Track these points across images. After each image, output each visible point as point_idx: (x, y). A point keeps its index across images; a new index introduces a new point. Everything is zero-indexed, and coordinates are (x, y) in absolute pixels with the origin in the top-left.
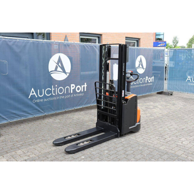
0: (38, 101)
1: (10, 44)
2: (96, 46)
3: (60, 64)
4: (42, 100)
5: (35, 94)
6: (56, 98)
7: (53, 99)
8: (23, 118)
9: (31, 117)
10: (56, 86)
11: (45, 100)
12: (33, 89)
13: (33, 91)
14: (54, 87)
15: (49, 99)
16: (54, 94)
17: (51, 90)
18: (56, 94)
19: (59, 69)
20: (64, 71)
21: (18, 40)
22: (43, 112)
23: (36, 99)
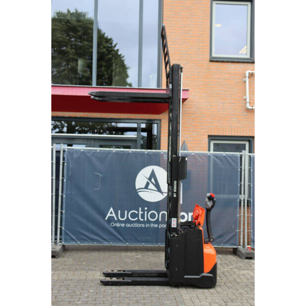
0: (118, 225)
1: (89, 155)
2: (217, 155)
3: (153, 180)
4: (123, 225)
5: (114, 215)
6: (145, 225)
7: (140, 226)
8: (95, 244)
9: (106, 244)
10: (146, 209)
11: (128, 225)
12: (111, 209)
14: (143, 210)
16: (142, 220)
17: (137, 212)
18: (146, 220)
19: (151, 186)
20: (159, 190)
21: (98, 151)
22: (124, 241)
23: (116, 222)
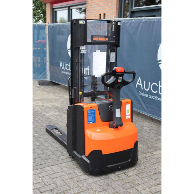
13: (139, 81)
15: (154, 98)
